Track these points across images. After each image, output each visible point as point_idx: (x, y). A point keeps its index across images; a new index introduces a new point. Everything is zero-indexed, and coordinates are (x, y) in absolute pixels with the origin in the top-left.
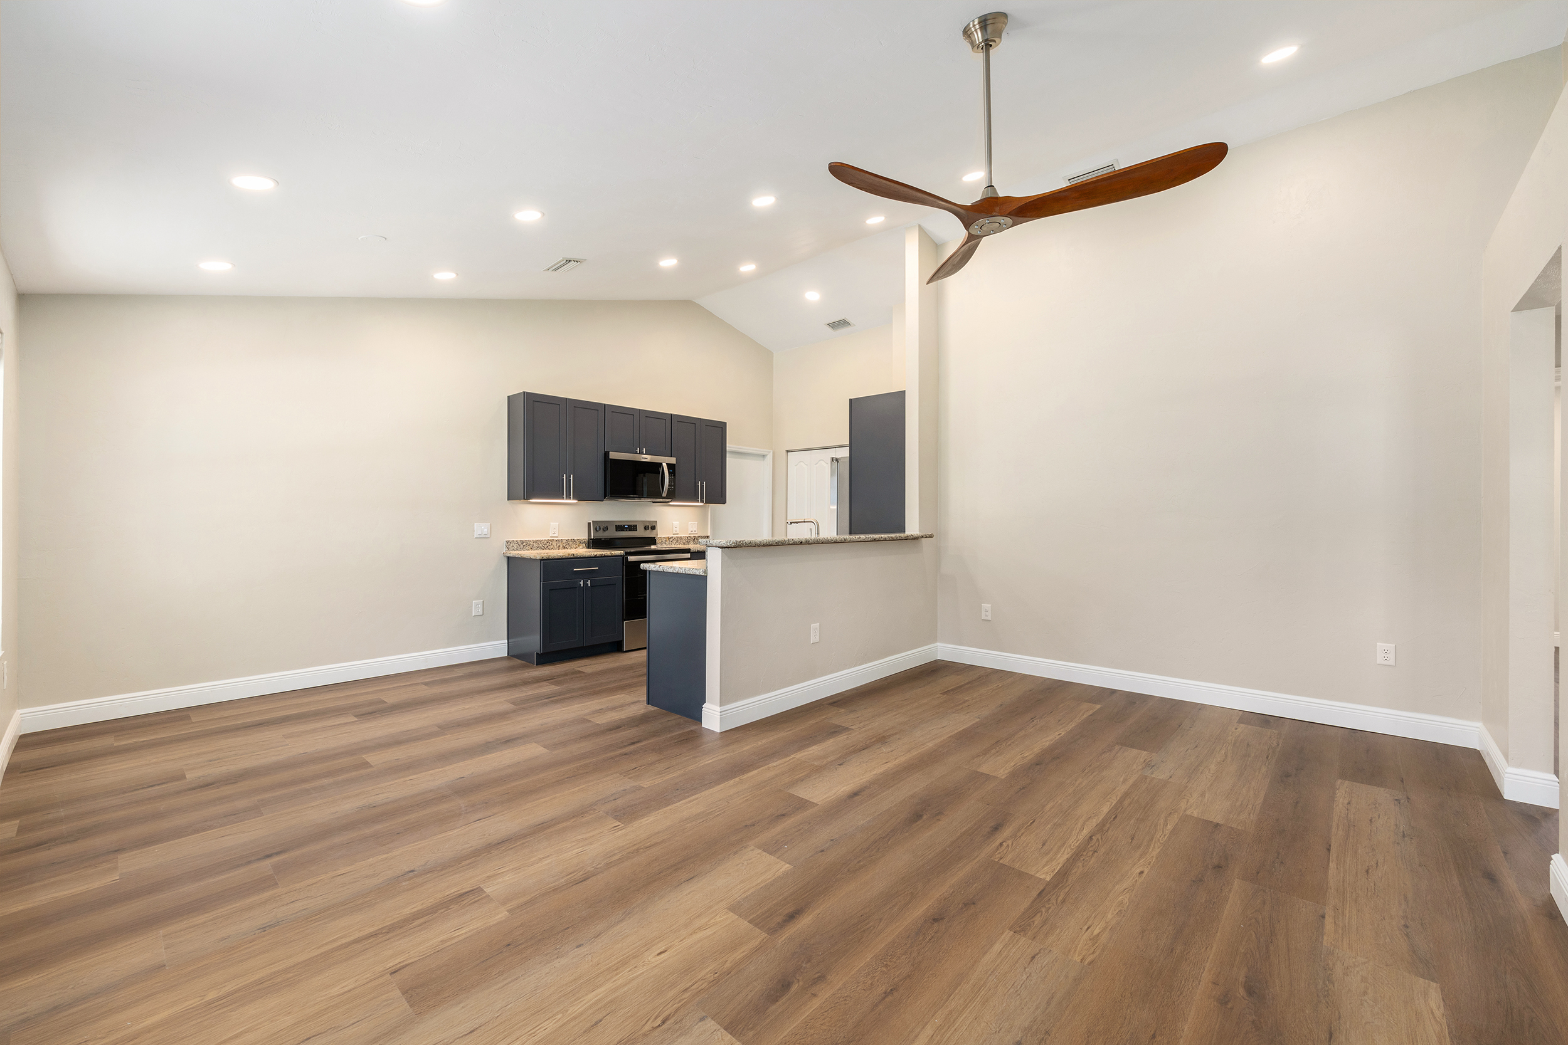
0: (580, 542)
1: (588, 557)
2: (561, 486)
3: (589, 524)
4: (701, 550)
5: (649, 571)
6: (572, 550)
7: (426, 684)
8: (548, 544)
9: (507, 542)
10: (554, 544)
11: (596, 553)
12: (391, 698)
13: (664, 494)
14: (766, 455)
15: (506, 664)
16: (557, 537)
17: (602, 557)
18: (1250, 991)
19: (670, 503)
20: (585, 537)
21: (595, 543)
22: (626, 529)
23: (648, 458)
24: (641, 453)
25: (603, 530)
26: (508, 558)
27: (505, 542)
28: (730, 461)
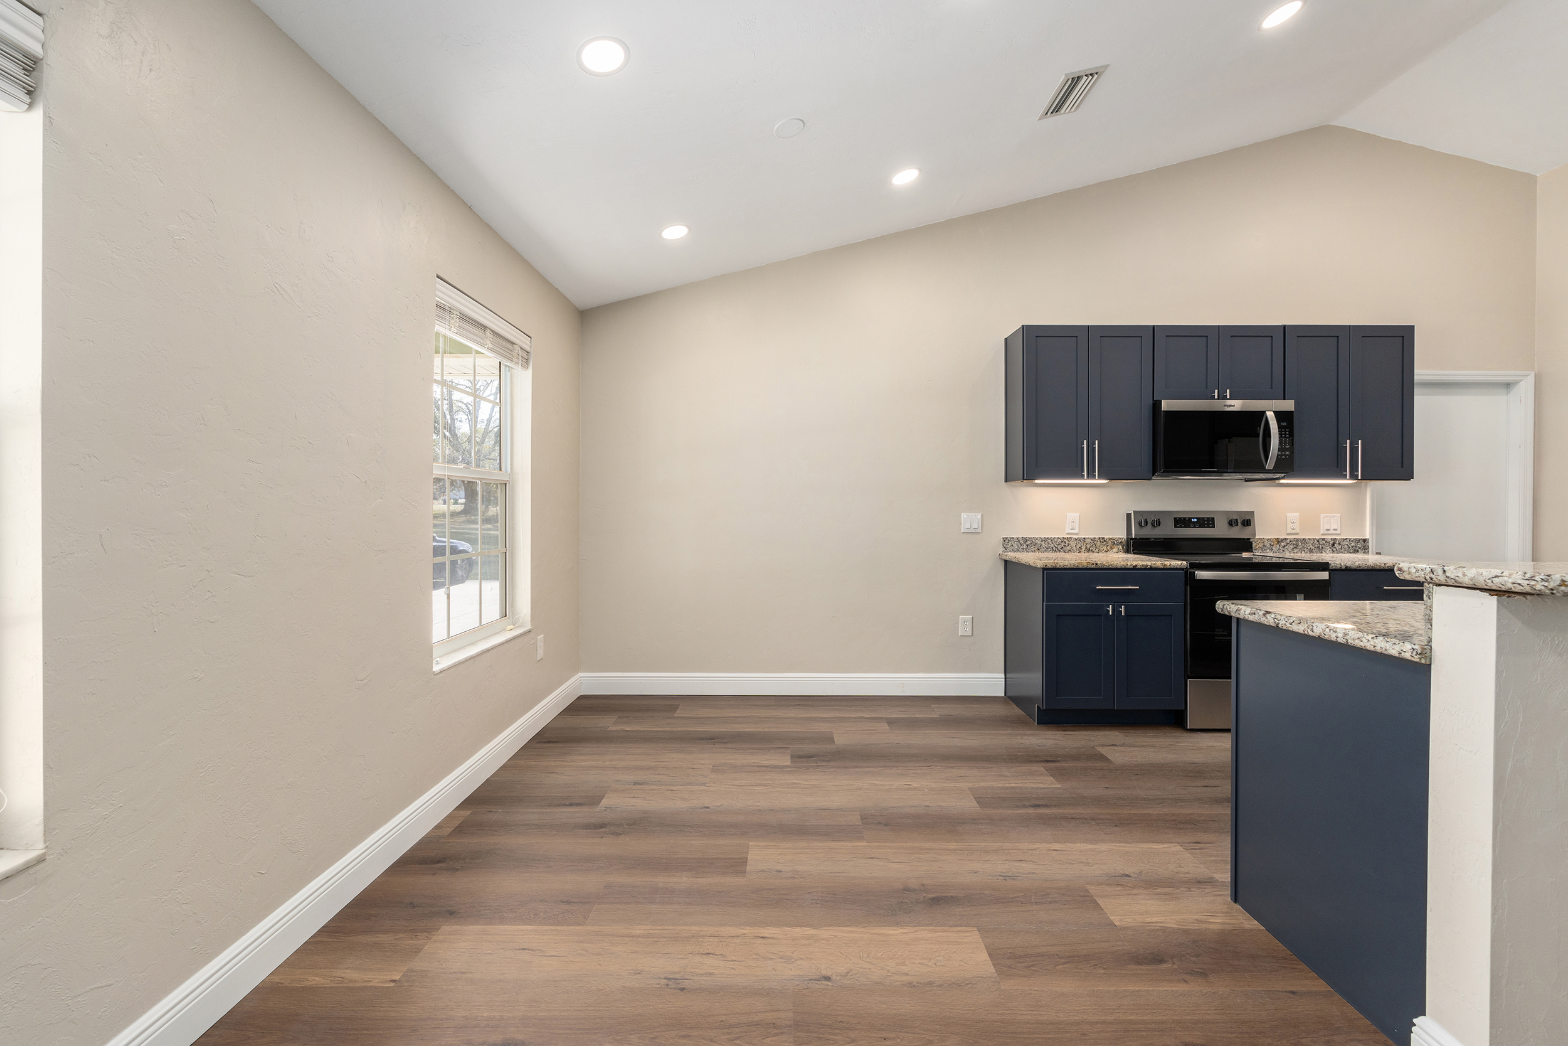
0: (1114, 543)
1: (1121, 569)
2: (1079, 456)
3: (1129, 516)
4: (1353, 566)
5: (1238, 619)
6: (1100, 554)
7: (891, 722)
8: (1062, 545)
9: (1005, 539)
10: (1073, 544)
11: (1135, 563)
12: (844, 737)
13: (1270, 464)
14: (1516, 383)
15: (1001, 710)
16: (1077, 534)
17: (1146, 569)
19: (1282, 481)
20: (1122, 535)
21: (1137, 545)
22: (1195, 525)
23: (1237, 405)
24: (1222, 397)
25: (1153, 525)
26: (1006, 561)
27: (1002, 540)
28: (1423, 404)
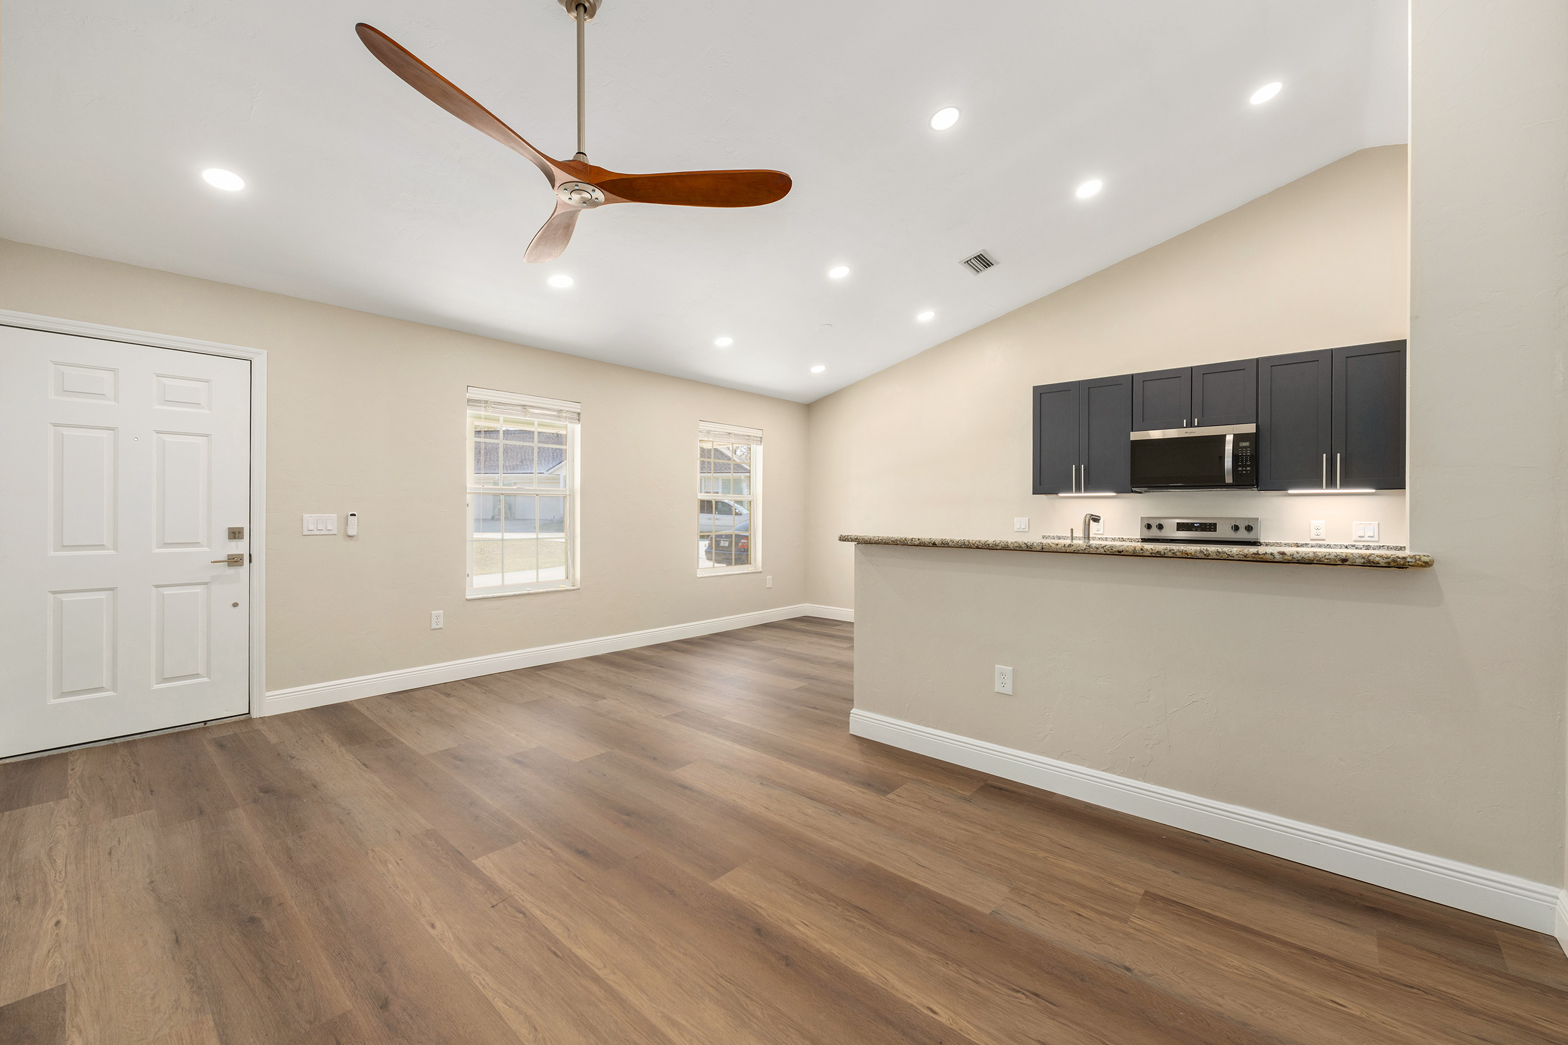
2: (1070, 478)
9: (1044, 537)
13: (1229, 479)
16: (1102, 535)
18: (253, 920)
20: (1137, 536)
22: (1197, 529)
24: (1190, 425)
25: (1156, 528)
